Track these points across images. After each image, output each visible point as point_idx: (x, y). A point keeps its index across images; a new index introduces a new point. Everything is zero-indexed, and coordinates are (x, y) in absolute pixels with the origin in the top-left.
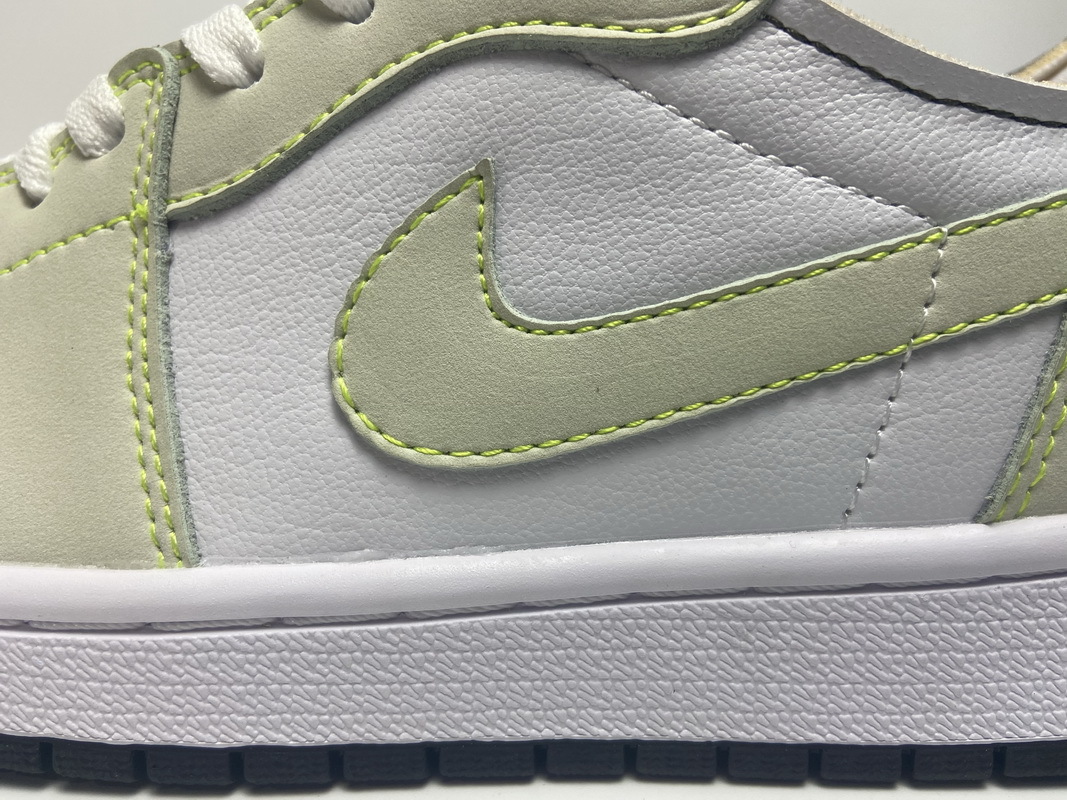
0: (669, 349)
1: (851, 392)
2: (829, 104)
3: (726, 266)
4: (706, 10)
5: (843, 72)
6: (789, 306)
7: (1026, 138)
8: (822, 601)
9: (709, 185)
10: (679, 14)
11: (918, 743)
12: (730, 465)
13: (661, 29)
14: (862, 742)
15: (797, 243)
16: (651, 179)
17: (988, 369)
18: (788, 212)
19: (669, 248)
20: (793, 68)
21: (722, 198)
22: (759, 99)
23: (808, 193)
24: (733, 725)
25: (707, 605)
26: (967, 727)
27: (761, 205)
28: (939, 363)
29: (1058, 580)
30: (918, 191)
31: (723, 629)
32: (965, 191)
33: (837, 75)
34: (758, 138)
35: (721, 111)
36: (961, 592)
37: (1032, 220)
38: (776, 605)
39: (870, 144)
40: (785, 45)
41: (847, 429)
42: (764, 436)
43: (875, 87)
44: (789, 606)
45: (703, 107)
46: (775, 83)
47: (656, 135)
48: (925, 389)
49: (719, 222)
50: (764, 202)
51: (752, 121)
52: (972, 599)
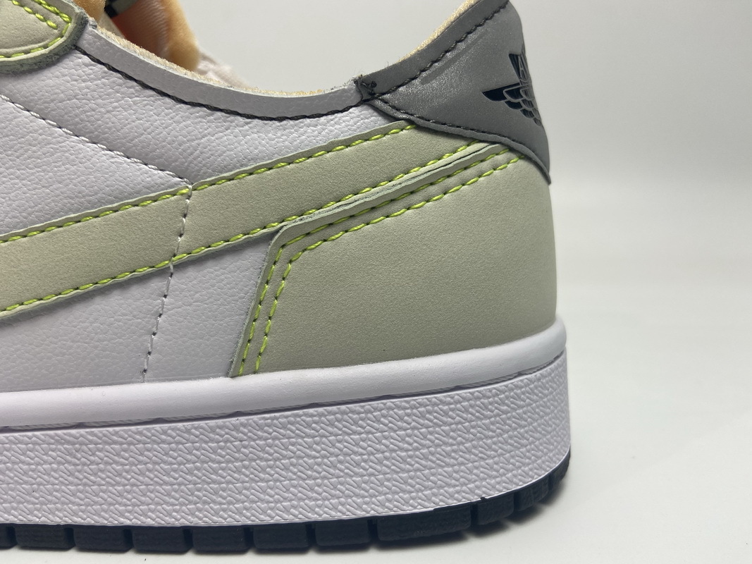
0: (12, 264)
1: (136, 291)
2: (116, 104)
3: (51, 209)
4: (36, 43)
5: (124, 84)
6: (88, 235)
7: (247, 127)
8: (123, 430)
9: (40, 155)
10: (19, 46)
11: (192, 525)
12: (60, 341)
13: (8, 56)
14: (156, 525)
15: (96, 194)
16: (5, 151)
17: (222, 277)
18: (90, 174)
19: (16, 196)
20: (91, 80)
21: (48, 164)
22: (69, 100)
23: (103, 161)
24: (73, 514)
25: (47, 435)
26: (224, 514)
27: (73, 168)
28: (191, 272)
29: (277, 414)
30: (173, 162)
31: (60, 450)
32: (204, 162)
33: (120, 85)
34: (70, 125)
35: (47, 108)
36: (212, 423)
37: (242, 181)
38: (93, 434)
39: (141, 131)
40: (87, 65)
41: (134, 316)
42: (81, 322)
43: (145, 94)
44: (100, 435)
45: (36, 105)
46: (80, 90)
47: (8, 122)
48: (183, 290)
49: (46, 179)
50: (75, 167)
51: (66, 114)
52: (221, 427)
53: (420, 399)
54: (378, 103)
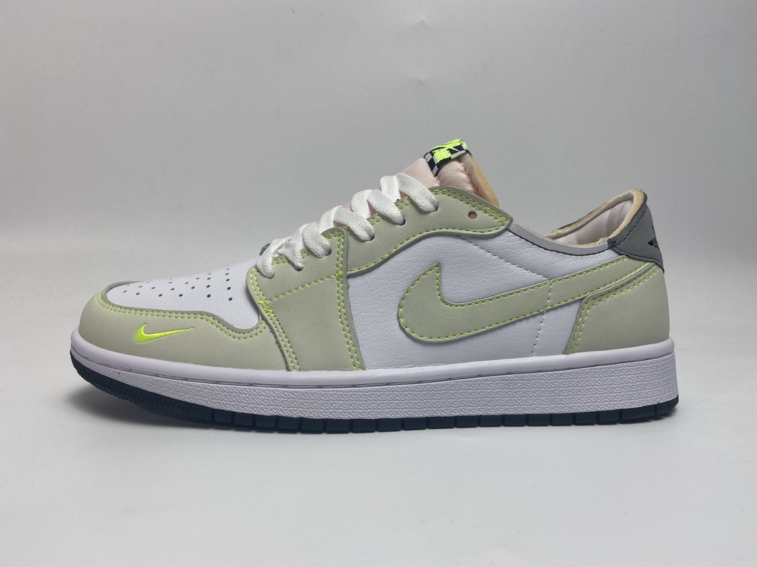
0: (487, 310)
1: (532, 320)
2: (523, 251)
3: (500, 290)
4: (493, 228)
5: (526, 243)
6: (516, 300)
7: (569, 258)
8: (527, 375)
9: (495, 269)
10: (487, 228)
11: (553, 413)
12: (503, 340)
13: (483, 232)
14: (539, 413)
15: (517, 284)
16: (481, 268)
17: (564, 315)
18: (514, 277)
19: (486, 285)
20: (514, 242)
21: (498, 273)
22: (506, 249)
23: (519, 272)
24: (506, 410)
25: (498, 377)
26: (565, 408)
27: (508, 275)
28: (552, 313)
29: (584, 369)
30: (545, 272)
31: (503, 383)
32: (556, 272)
34: (506, 258)
35: (497, 252)
36: (561, 372)
38: (516, 377)
39: (533, 261)
40: (512, 236)
41: (531, 330)
42: (511, 332)
44: (519, 377)
45: (493, 251)
46: (510, 246)
47: (482, 257)
48: (548, 320)
49: (498, 279)
52: (563, 374)
53: (636, 363)
54: (615, 249)
